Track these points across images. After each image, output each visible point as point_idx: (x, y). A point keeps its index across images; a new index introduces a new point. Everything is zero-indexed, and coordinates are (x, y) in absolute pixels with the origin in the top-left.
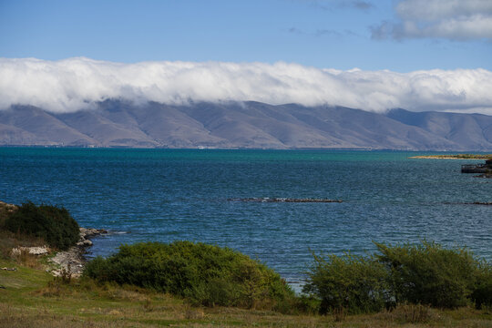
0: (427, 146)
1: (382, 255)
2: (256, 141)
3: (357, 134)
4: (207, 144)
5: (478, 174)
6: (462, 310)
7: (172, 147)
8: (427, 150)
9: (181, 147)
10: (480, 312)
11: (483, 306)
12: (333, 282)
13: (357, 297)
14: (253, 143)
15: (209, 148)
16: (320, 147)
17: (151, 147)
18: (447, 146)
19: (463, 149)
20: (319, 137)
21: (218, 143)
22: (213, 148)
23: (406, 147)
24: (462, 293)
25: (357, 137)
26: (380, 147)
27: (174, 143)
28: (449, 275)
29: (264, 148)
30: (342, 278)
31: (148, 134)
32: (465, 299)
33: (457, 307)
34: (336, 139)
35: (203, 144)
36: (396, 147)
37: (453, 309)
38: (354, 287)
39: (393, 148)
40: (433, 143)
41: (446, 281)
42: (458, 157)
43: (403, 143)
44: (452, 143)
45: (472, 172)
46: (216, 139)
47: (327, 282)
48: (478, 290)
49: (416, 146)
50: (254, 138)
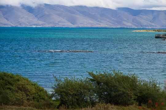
0: (142, 26)
1: (92, 78)
2: (60, 24)
3: (108, 20)
4: (37, 25)
5: (163, 39)
6: (131, 106)
7: (19, 26)
8: (141, 28)
9: (24, 26)
10: (141, 107)
11: (142, 104)
12: (64, 92)
13: (77, 100)
14: (59, 24)
15: (37, 27)
16: (90, 26)
17: (10, 26)
18: (151, 26)
19: (158, 27)
20: (91, 21)
21: (42, 24)
22: (39, 27)
23: (132, 26)
24: (131, 98)
25: (108, 21)
26: (119, 26)
27: (20, 24)
28: (124, 88)
29: (64, 27)
30: (69, 90)
31: (8, 20)
32: (133, 101)
33: (128, 105)
34: (98, 23)
35: (34, 25)
36: (127, 26)
37: (125, 106)
38: (76, 95)
39: (126, 27)
40: (145, 24)
41: (123, 92)
42: (155, 31)
43: (130, 24)
44: (153, 24)
45: (160, 38)
46: (41, 22)
47: (61, 92)
48: (140, 96)
49: (136, 26)
50: (59, 22)
